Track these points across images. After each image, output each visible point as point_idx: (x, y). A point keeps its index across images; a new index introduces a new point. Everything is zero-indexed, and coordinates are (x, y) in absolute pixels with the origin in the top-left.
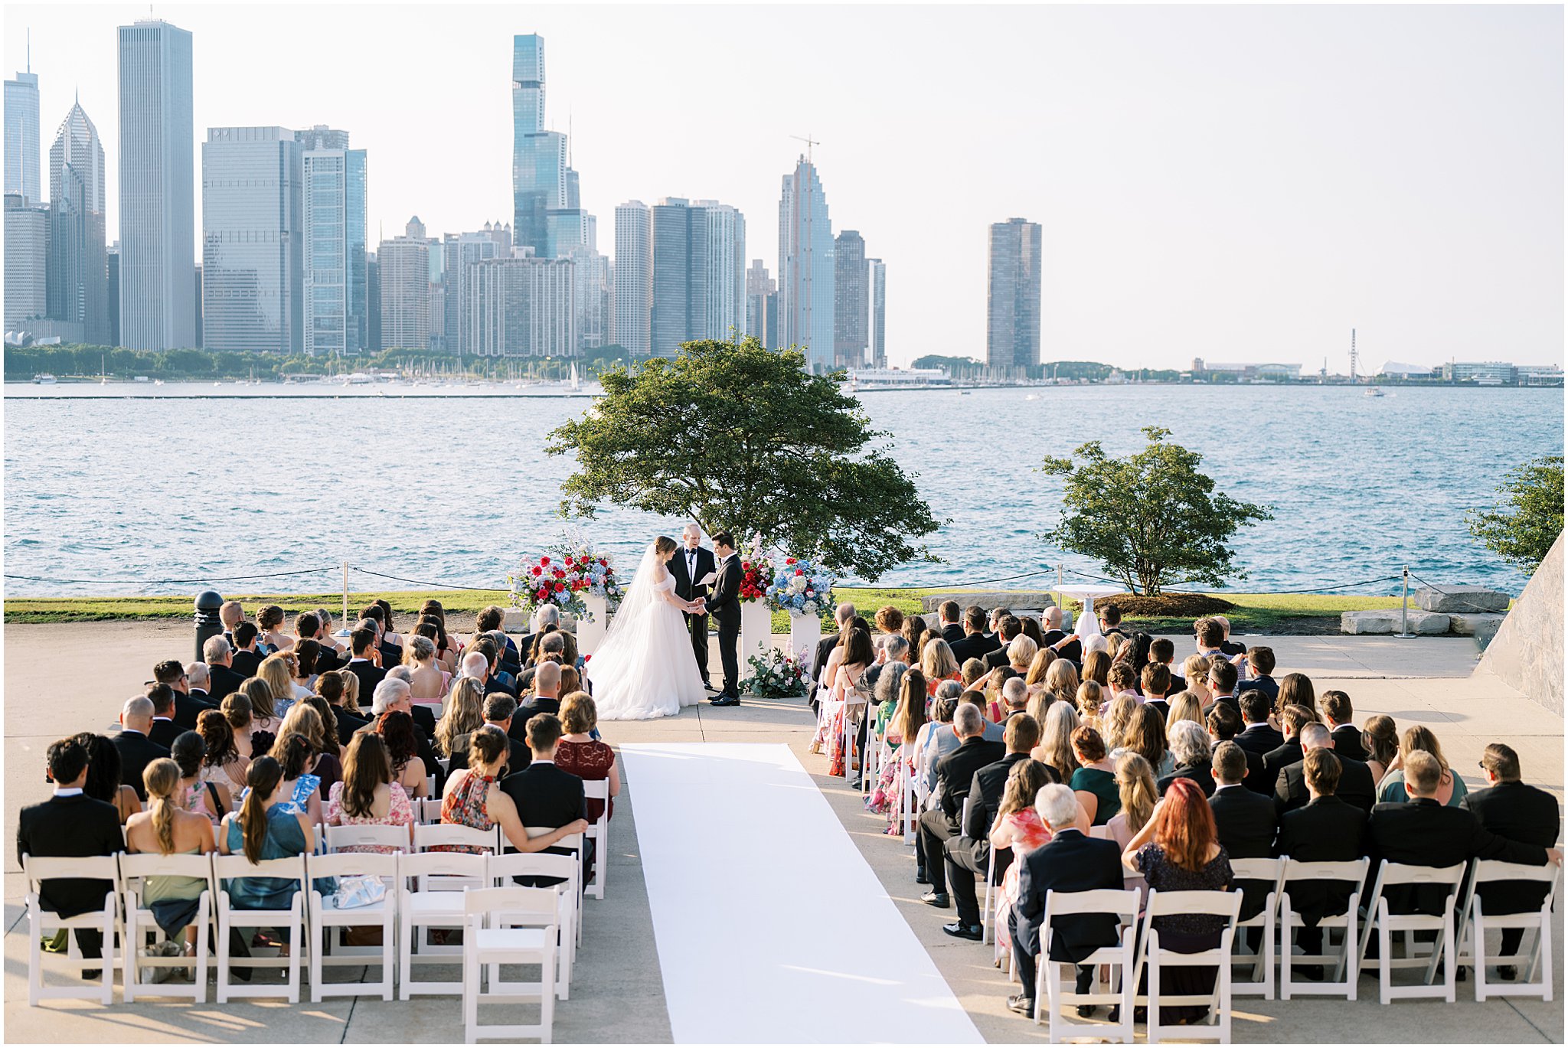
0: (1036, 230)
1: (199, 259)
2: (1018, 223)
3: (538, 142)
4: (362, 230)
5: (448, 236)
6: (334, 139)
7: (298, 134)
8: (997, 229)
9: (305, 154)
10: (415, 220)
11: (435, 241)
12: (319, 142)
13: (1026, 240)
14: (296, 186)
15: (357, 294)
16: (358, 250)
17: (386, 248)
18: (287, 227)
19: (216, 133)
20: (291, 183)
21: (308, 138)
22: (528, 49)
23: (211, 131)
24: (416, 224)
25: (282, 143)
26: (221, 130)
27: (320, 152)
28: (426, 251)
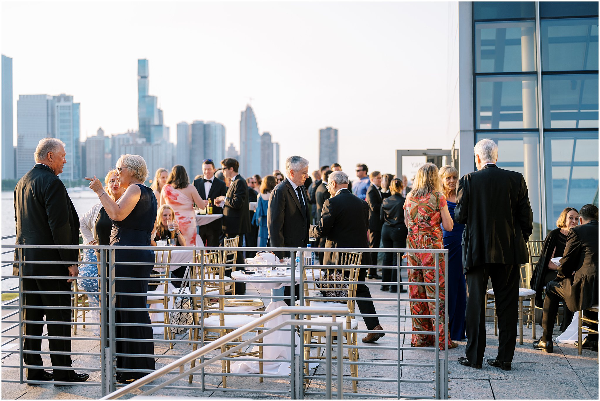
0: (336, 131)
1: (15, 144)
2: (329, 129)
3: (147, 99)
4: (78, 133)
5: (112, 135)
6: (68, 98)
7: (54, 97)
8: (321, 131)
9: (57, 104)
10: (100, 129)
11: (107, 137)
12: (62, 99)
13: (332, 135)
14: (53, 116)
15: (77, 157)
16: (77, 141)
17: (88, 140)
18: (50, 131)
19: (22, 96)
20: (51, 115)
21: (58, 98)
22: (143, 64)
23: (20, 96)
24: (100, 131)
25: (48, 101)
26: (24, 96)
27: (62, 103)
28: (104, 142)
